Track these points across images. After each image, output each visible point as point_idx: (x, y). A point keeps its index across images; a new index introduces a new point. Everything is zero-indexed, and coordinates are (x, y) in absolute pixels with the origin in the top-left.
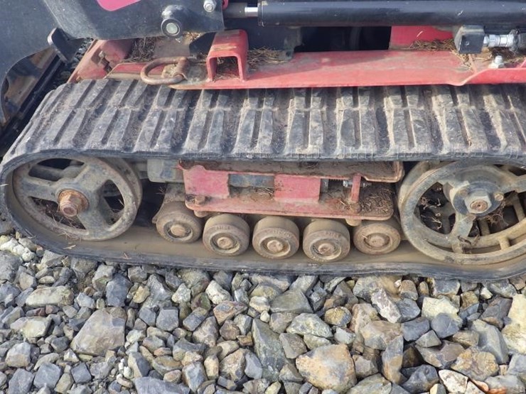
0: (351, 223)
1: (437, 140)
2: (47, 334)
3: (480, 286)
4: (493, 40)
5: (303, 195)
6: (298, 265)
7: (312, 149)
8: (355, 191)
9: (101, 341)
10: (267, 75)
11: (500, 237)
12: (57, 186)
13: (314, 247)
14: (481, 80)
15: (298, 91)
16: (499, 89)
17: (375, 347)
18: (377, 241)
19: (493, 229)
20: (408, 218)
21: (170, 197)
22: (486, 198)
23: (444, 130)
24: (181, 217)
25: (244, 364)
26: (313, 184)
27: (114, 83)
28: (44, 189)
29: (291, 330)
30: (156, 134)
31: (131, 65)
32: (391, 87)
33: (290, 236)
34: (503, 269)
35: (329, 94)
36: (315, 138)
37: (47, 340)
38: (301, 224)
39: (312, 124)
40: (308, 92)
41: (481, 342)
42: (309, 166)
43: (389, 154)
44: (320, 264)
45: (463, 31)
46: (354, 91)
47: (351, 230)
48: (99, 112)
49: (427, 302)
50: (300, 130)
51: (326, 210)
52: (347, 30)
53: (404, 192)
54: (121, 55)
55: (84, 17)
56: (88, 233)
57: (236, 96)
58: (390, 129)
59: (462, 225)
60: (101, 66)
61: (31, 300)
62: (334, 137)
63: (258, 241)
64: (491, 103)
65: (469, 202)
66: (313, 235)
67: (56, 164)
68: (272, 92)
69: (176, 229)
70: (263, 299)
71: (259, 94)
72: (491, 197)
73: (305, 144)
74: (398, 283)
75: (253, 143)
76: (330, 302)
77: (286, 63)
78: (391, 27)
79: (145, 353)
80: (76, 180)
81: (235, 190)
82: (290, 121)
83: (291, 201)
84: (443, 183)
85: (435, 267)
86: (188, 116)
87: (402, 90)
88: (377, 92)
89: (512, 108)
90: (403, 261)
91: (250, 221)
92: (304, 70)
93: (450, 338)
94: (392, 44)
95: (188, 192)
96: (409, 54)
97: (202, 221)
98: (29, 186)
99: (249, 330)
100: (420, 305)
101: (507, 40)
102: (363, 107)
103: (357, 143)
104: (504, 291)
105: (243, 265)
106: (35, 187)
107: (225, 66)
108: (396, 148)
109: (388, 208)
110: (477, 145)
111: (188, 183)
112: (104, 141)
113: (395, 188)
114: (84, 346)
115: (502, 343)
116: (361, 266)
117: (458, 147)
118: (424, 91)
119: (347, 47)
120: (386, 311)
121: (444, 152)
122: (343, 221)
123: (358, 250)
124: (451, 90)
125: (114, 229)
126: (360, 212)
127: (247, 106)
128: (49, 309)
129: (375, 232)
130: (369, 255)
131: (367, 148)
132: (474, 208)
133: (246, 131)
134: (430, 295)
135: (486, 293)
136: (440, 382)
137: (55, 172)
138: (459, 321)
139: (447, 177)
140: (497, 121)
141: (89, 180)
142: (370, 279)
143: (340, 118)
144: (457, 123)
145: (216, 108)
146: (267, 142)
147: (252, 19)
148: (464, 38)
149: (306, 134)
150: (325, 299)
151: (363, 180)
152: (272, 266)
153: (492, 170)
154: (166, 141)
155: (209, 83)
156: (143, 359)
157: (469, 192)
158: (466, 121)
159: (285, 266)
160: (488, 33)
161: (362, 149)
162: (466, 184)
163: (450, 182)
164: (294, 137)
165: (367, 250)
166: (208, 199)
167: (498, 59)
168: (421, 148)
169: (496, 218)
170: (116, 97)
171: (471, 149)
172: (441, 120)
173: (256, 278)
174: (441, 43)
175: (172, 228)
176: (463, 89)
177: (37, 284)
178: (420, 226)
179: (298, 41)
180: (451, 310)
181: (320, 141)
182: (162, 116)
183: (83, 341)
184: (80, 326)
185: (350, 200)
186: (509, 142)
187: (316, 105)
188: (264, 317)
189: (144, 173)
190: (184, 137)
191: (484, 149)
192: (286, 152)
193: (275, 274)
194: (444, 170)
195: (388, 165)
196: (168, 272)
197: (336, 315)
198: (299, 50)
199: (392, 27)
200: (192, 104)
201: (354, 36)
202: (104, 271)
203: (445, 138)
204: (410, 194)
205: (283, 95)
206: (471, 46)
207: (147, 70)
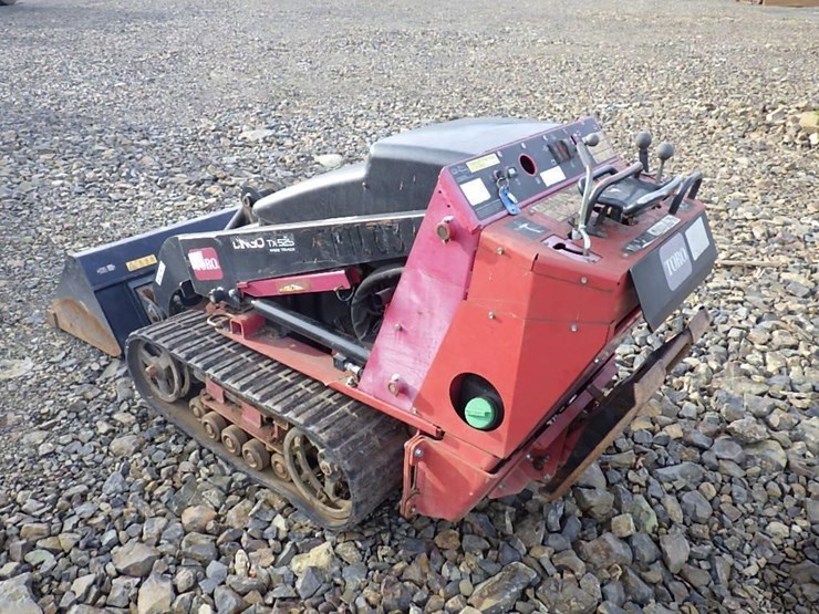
0: (267, 448)
5: (254, 419)
6: (238, 463)
13: (245, 454)
18: (280, 468)
20: (286, 456)
22: (328, 464)
24: (197, 404)
29: (204, 493)
33: (235, 439)
44: (249, 468)
47: (271, 454)
56: (161, 394)
61: (116, 416)
70: (207, 471)
74: (279, 502)
77: (274, 339)
80: (158, 360)
83: (249, 420)
95: (207, 390)
100: (274, 516)
123: (273, 472)
129: (278, 462)
130: (278, 478)
141: (162, 362)
142: (267, 491)
148: (335, 360)
166: (212, 399)
180: (283, 528)
188: (199, 480)
197: (231, 499)
198: (288, 335)
206: (339, 366)
207: (211, 320)
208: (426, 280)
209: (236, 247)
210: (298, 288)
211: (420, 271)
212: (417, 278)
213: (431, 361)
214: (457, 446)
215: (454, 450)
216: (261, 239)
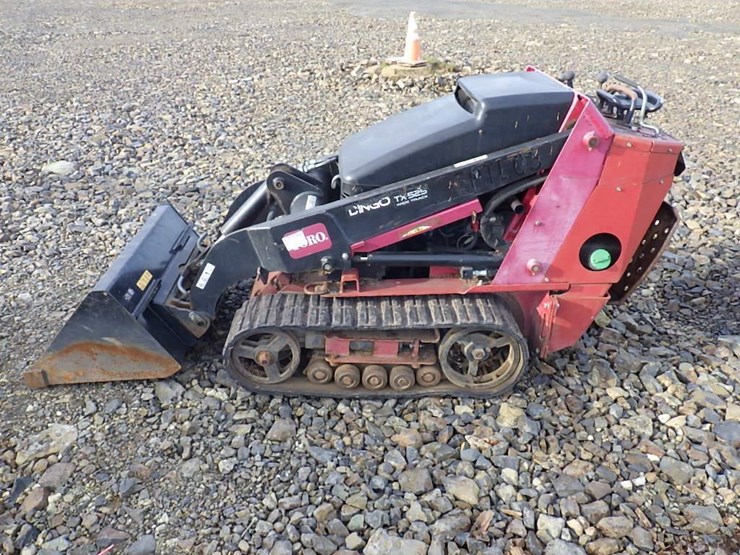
0: (415, 367)
1: (455, 319)
2: (251, 432)
3: (484, 401)
4: (477, 273)
5: (389, 352)
6: (387, 393)
7: (396, 323)
8: (416, 349)
9: (284, 433)
10: (368, 290)
11: (493, 375)
12: (257, 349)
13: (396, 381)
14: (474, 291)
15: (385, 298)
16: (484, 296)
17: (432, 430)
18: (429, 377)
19: (490, 370)
20: (443, 362)
21: (315, 357)
22: (482, 350)
23: (458, 314)
24: (322, 367)
25: (364, 439)
26: (394, 345)
27: (284, 297)
28: (249, 351)
29: (387, 424)
30: (317, 318)
31: (293, 286)
32: (431, 295)
33: (382, 374)
34: (495, 391)
35: (401, 299)
36: (397, 319)
37: (253, 434)
38: (388, 369)
39: (394, 313)
40: (390, 298)
41: (486, 424)
42: (392, 333)
43: (433, 325)
44: (399, 392)
45: (463, 269)
46: (413, 297)
47: (415, 371)
48: (282, 309)
49: (457, 408)
50: (389, 316)
51: (401, 360)
52: (408, 268)
53: (441, 347)
54: (288, 281)
55: (281, 261)
56: (268, 379)
57: (354, 300)
58: (433, 314)
59: (473, 367)
60: (275, 287)
61: (236, 417)
62: (406, 318)
63: (365, 379)
64: (479, 302)
65: (474, 353)
66: (395, 373)
67: (254, 337)
68: (371, 298)
69: (319, 375)
70: (369, 411)
71: (365, 299)
72: (485, 350)
73: (393, 322)
74: (441, 401)
75: (367, 322)
76: (406, 411)
77: (378, 284)
78: (429, 268)
79: (309, 437)
80: (269, 346)
81: (352, 351)
82: (383, 312)
83: (383, 356)
84: (459, 343)
85: (460, 391)
86: (330, 311)
87: (437, 297)
88: (425, 298)
89: (490, 305)
90: (443, 389)
91: (360, 368)
92: (388, 287)
93: (470, 423)
94: (430, 275)
95: (326, 352)
96: (440, 280)
97: (334, 369)
98: (242, 350)
99: (364, 426)
100: (453, 409)
101: (484, 273)
102: (418, 305)
103: (418, 321)
104: (497, 402)
105: (357, 394)
106: (244, 350)
107: (349, 285)
108: (436, 322)
109: (434, 358)
110: (473, 320)
111: (327, 347)
112: (292, 322)
113: (436, 347)
114: (275, 436)
115: (496, 424)
116: (422, 392)
117: (464, 321)
118: (448, 297)
119: (408, 277)
120: (436, 413)
121: (458, 323)
122: (410, 366)
123: (419, 385)
124: (460, 297)
125: (284, 375)
126: (419, 360)
127: (360, 306)
128: (249, 421)
129: (427, 373)
130: (425, 387)
131: (423, 322)
132: (477, 356)
133: (362, 316)
134: (459, 404)
135: (488, 404)
136: (466, 441)
137: (254, 343)
138: (474, 416)
139: (460, 339)
140: (482, 310)
141: (276, 346)
142: (427, 399)
143: (408, 310)
144: (464, 311)
145: (344, 307)
146: (374, 320)
147: (364, 262)
148: (464, 272)
149: (393, 318)
150: (403, 410)
151: (420, 343)
152: (373, 394)
153: (484, 336)
154: (323, 321)
155: (341, 293)
156: (309, 440)
157: (473, 348)
158: (468, 310)
159: (380, 393)
160: (474, 270)
161: (420, 323)
162: (472, 343)
163: (464, 343)
164: (386, 318)
165: (424, 383)
166: (338, 356)
167: (481, 281)
168: (448, 322)
169: (489, 363)
170: (288, 302)
171: (470, 322)
172: (457, 310)
173: (363, 402)
174: (455, 275)
175: (317, 375)
176: (466, 296)
177: (237, 410)
178: (451, 369)
179: (384, 274)
180: (470, 411)
181: (400, 319)
182: (318, 311)
183: (273, 433)
184: (270, 428)
185: (413, 355)
186: (488, 318)
187: (394, 304)
188: (371, 419)
189: (304, 343)
190: (331, 320)
191: (476, 321)
192: (384, 325)
193: (375, 398)
194: (459, 334)
195: (432, 331)
196: (314, 399)
197: (411, 417)
198: (384, 278)
199: (431, 268)
200: (330, 305)
201: (411, 271)
202: (277, 400)
203: (458, 317)
204: (444, 349)
205: (378, 299)
206: (468, 276)
207: (307, 288)
208: (565, 181)
209: (351, 214)
210: (424, 228)
211: (561, 177)
212: (559, 182)
213: (563, 239)
214: (581, 290)
215: (579, 294)
216: (388, 198)
